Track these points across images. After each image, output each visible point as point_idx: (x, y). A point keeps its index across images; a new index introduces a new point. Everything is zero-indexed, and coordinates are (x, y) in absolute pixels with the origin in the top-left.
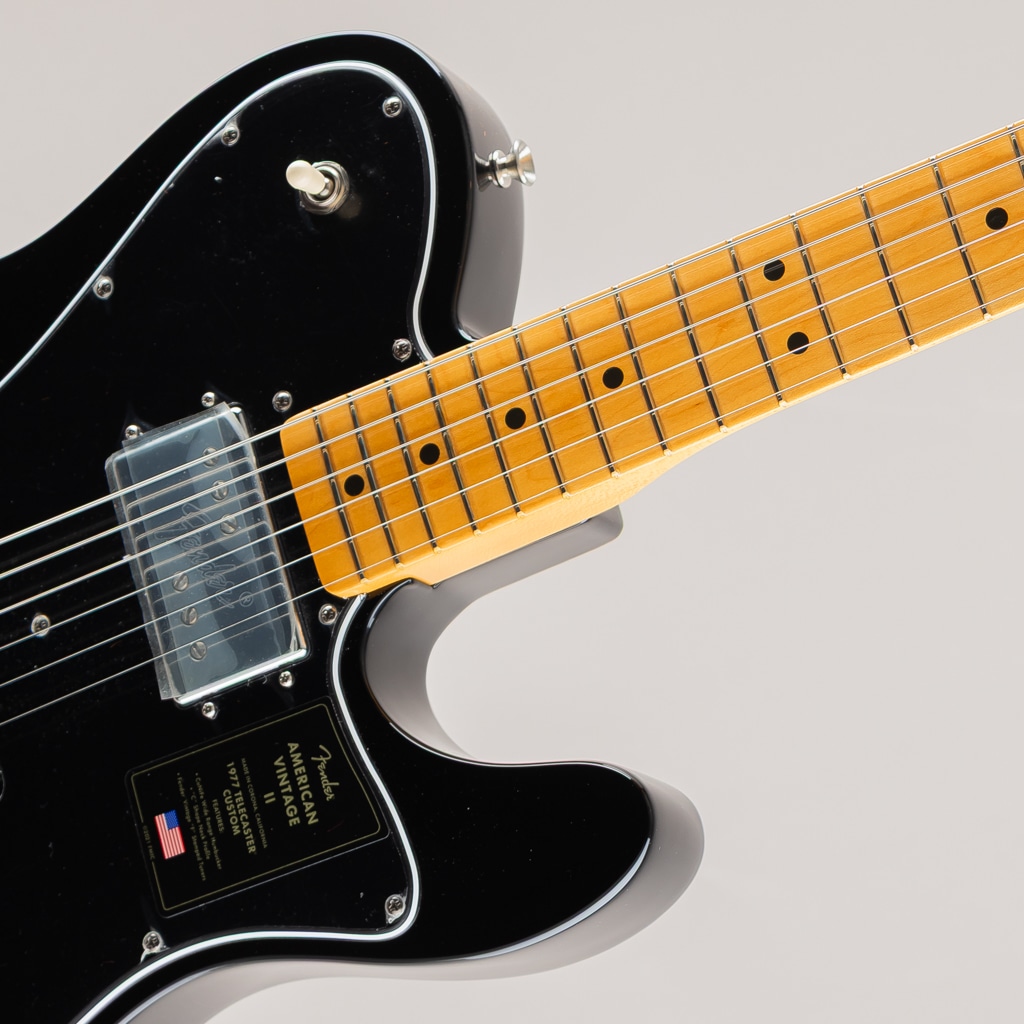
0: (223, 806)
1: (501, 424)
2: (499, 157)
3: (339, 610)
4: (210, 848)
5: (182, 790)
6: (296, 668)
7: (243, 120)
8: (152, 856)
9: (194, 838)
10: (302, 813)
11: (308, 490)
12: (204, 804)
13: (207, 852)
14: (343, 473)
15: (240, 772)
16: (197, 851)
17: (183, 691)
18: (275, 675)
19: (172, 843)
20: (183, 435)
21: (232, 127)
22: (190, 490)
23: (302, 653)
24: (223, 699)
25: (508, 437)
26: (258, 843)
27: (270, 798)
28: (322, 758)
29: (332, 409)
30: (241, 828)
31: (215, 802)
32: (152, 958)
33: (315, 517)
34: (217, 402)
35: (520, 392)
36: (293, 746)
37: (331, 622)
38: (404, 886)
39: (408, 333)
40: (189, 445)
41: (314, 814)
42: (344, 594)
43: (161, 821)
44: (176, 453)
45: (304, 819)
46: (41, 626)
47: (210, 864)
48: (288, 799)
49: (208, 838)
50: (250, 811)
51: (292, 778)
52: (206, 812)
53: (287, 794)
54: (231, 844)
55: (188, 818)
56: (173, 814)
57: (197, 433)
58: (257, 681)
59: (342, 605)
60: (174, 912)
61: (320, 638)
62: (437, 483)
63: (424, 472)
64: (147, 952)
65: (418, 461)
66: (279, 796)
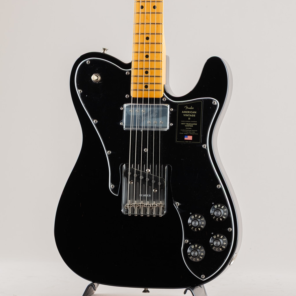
0: (187, 127)
1: (147, 59)
3: (164, 97)
4: (193, 131)
5: (182, 133)
6: (171, 107)
7: (79, 88)
8: (191, 142)
9: (191, 134)
10: (194, 114)
11: (144, 95)
12: (186, 130)
13: (194, 132)
14: (144, 88)
15: (183, 122)
16: (193, 134)
17: (167, 127)
18: (170, 111)
19: (190, 138)
20: (126, 114)
21: (79, 91)
22: (135, 116)
23: (169, 105)
24: (171, 121)
25: (149, 59)
26: (195, 123)
27: (189, 119)
28: (187, 108)
29: (133, 87)
30: (192, 125)
31: (186, 128)
32: (207, 147)
33: (149, 95)
34: (123, 107)
35: (143, 55)
36: (183, 112)
38: (212, 100)
39: (126, 71)
40: (128, 114)
41: (195, 112)
42: (162, 96)
43: (186, 139)
44: (128, 117)
45: (195, 114)
46: (146, 150)
47: (196, 132)
48: (191, 115)
49: (192, 131)
50: (190, 123)
51: (188, 114)
52: (187, 130)
53: (190, 115)
54: (194, 128)
55: (187, 134)
56: (185, 136)
57: (126, 112)
58: (170, 115)
59: (164, 96)
60: (201, 141)
61: (167, 102)
62: (152, 73)
63: (149, 74)
64: (205, 148)
65: (147, 75)
66: (189, 117)
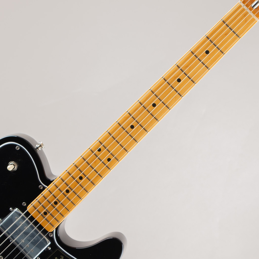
1: (66, 193)
2: (37, 146)
6: (50, 246)
11: (38, 218)
14: (42, 213)
18: (47, 248)
20: (10, 217)
23: (50, 243)
24: (40, 256)
25: (68, 195)
28: (62, 258)
29: (34, 202)
33: (42, 222)
34: (13, 209)
35: (66, 187)
36: (56, 258)
37: (52, 236)
39: (40, 184)
44: (10, 221)
57: (12, 215)
58: (44, 251)
59: (52, 232)
61: (51, 239)
62: (59, 207)
65: (54, 205)
